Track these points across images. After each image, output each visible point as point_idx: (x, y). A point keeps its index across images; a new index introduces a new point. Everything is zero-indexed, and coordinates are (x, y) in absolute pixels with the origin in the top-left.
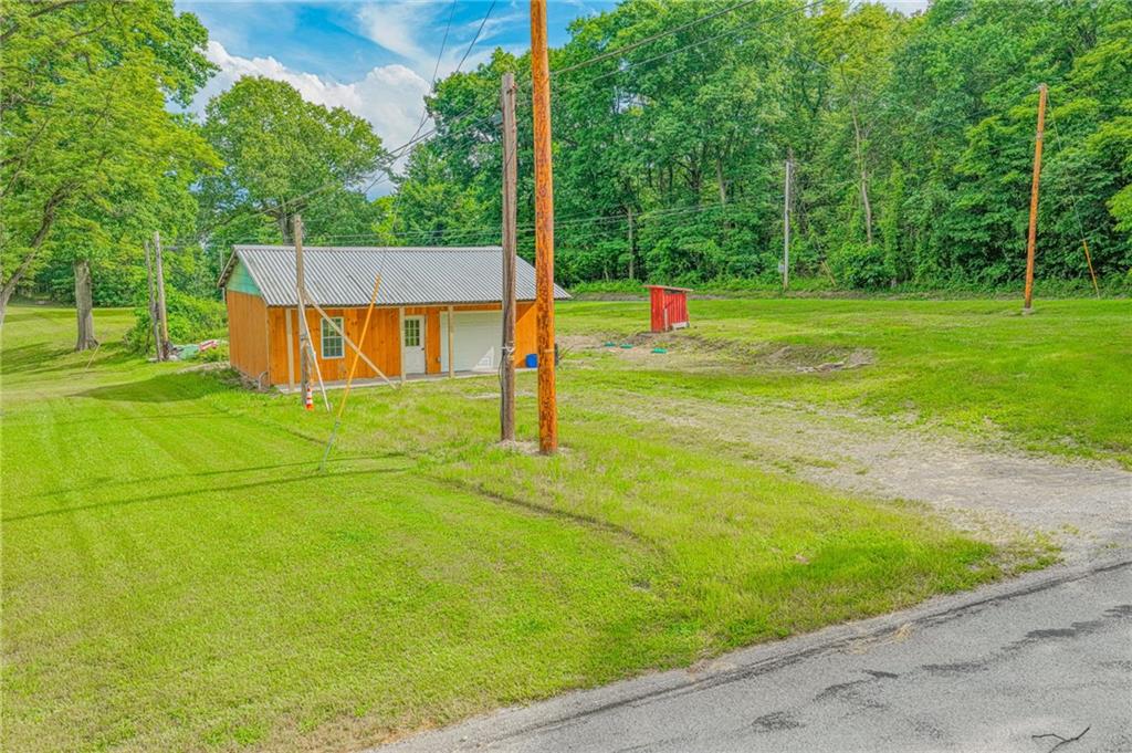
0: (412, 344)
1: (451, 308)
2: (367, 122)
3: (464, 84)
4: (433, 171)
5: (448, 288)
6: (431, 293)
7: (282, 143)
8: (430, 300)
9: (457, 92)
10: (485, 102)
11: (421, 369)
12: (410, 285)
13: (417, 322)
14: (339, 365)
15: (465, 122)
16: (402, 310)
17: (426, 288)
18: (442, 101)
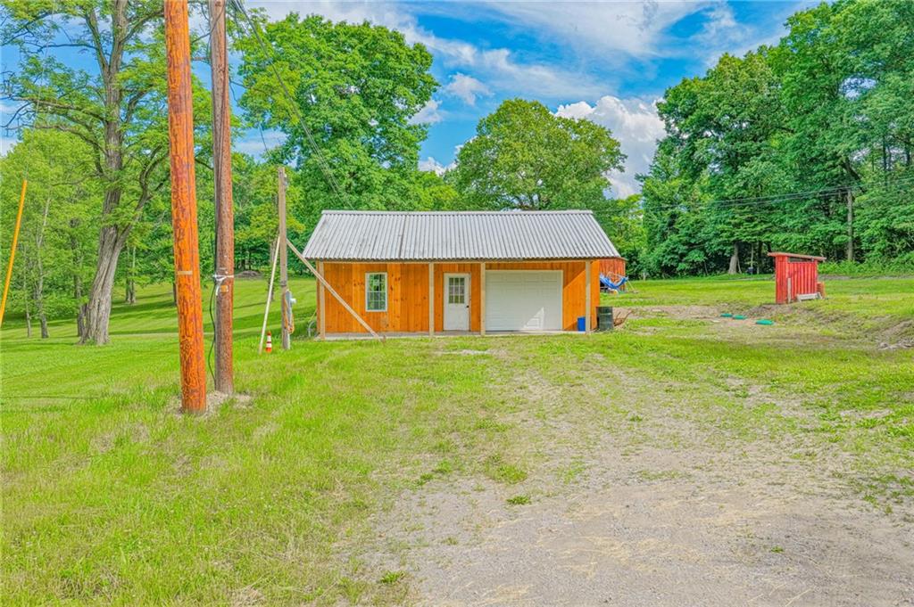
0: (457, 302)
1: (483, 265)
2: (607, 130)
3: (688, 87)
4: (673, 170)
5: (489, 246)
6: (467, 250)
7: (531, 150)
8: (459, 256)
9: (682, 96)
10: (703, 101)
11: (465, 326)
12: (453, 243)
13: (462, 280)
14: (382, 318)
15: (688, 121)
16: (431, 266)
17: (467, 246)
18: (670, 104)
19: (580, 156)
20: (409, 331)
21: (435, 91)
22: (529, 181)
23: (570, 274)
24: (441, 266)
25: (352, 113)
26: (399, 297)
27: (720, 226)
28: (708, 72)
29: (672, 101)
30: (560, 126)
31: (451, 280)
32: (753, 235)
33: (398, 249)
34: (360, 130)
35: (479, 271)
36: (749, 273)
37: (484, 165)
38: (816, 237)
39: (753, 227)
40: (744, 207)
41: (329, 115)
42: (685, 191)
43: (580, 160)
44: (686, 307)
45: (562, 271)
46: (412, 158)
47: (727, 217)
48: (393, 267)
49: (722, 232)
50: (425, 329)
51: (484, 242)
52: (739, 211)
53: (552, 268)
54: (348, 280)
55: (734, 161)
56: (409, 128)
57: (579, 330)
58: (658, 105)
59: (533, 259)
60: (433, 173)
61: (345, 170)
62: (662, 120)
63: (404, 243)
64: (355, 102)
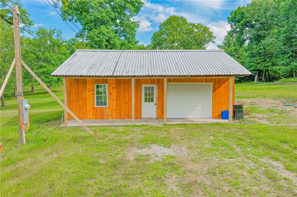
0: (149, 101)
1: (165, 80)
2: (208, 27)
3: (240, 10)
4: (232, 43)
5: (169, 69)
6: (155, 70)
7: (179, 35)
8: (150, 74)
9: (238, 14)
10: (247, 15)
11: (154, 116)
12: (147, 67)
13: (153, 88)
14: (105, 111)
15: (240, 23)
16: (133, 80)
17: (155, 68)
18: (233, 17)
19: (198, 37)
20: (121, 118)
21: (142, 6)
22: (179, 46)
23: (217, 85)
24: (139, 80)
25: (106, 14)
26: (115, 98)
27: (252, 64)
28: (248, 5)
29: (234, 16)
30: (191, 26)
31: (146, 88)
32: (265, 67)
33: (113, 70)
34: (110, 22)
35: (163, 83)
36: (262, 82)
37: (162, 41)
38: (292, 68)
39: (265, 64)
40: (261, 56)
41: (97, 15)
42: (236, 51)
43: (198, 39)
44: (264, 100)
45: (212, 83)
46: (133, 35)
47: (255, 60)
48: (111, 81)
49: (252, 66)
50: (130, 117)
51: (166, 66)
52: (259, 58)
53: (206, 81)
54: (85, 88)
55: (258, 38)
56: (132, 23)
57: (223, 118)
58: (228, 18)
59: (197, 76)
60: (143, 45)
61: (104, 39)
62: (229, 24)
63: (117, 66)
64: (108, 10)
